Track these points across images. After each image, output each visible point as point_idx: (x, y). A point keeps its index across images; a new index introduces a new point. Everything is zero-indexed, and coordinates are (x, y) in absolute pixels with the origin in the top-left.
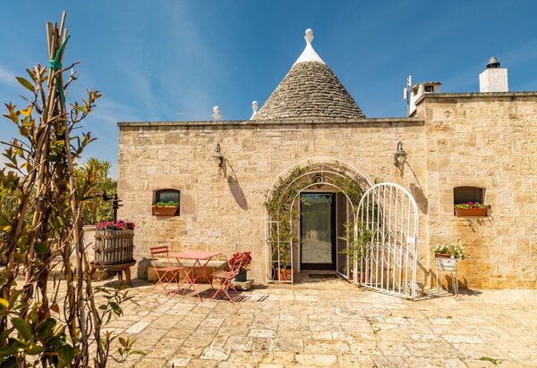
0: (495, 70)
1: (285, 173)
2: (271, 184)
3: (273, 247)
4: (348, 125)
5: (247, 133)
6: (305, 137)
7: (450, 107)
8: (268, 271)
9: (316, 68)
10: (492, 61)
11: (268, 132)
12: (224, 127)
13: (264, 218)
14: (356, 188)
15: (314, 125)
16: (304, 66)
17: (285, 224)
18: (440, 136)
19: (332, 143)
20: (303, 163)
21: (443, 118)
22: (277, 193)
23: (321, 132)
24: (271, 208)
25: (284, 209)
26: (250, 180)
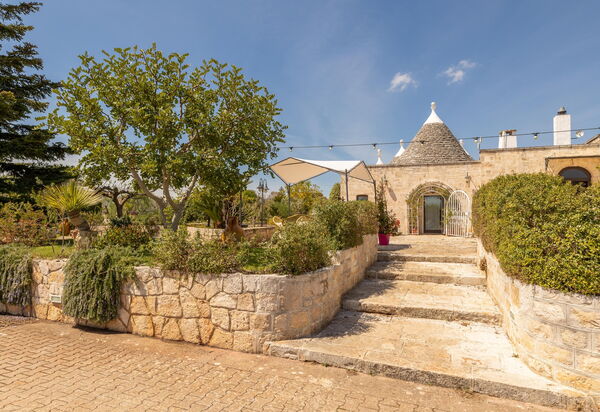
0: (562, 116)
1: (415, 187)
2: (408, 192)
3: (410, 219)
4: (444, 164)
5: (397, 169)
6: (424, 170)
7: (493, 155)
8: (407, 229)
9: (437, 126)
10: (561, 110)
11: (407, 169)
12: (383, 167)
13: (405, 207)
14: (447, 193)
15: (428, 165)
16: (429, 126)
17: (415, 209)
18: (488, 169)
19: (436, 173)
20: (423, 182)
21: (489, 160)
22: (411, 196)
23: (431, 168)
24: (408, 202)
25: (414, 203)
26: (399, 190)
